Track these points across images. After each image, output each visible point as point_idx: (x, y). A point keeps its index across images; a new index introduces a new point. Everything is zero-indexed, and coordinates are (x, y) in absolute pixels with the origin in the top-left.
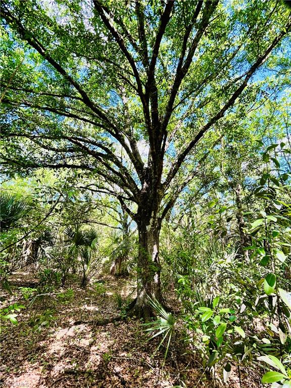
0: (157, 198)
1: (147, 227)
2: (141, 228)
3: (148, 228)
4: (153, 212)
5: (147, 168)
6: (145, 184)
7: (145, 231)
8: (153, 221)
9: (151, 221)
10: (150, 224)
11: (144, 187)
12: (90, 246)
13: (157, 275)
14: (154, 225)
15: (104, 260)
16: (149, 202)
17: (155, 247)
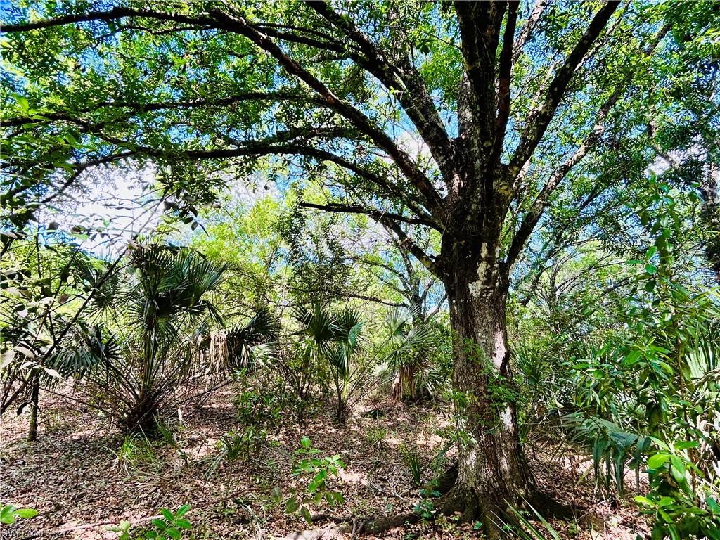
0: (494, 207)
1: (471, 286)
2: (456, 291)
3: (475, 288)
4: (485, 245)
5: (459, 139)
6: (457, 180)
7: (467, 298)
8: (487, 270)
9: (482, 269)
10: (478, 279)
11: (455, 188)
12: (346, 341)
13: (509, 411)
14: (489, 279)
15: (378, 370)
16: (471, 222)
17: (499, 337)
